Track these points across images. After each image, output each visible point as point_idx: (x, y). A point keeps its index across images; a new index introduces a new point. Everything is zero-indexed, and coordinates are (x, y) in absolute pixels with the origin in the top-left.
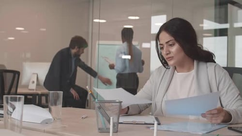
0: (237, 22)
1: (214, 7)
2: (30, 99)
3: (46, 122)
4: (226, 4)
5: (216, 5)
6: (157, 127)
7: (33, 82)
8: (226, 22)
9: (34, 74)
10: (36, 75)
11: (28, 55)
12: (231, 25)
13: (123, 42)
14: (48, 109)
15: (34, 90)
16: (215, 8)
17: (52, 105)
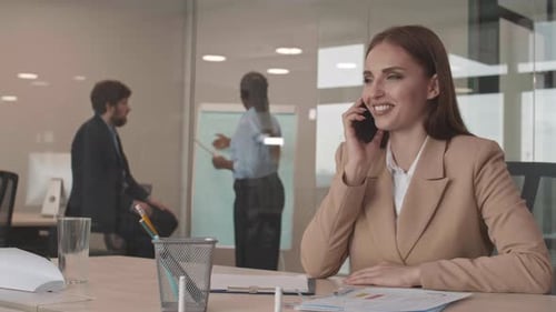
0: (526, 60)
1: (466, 27)
2: (44, 237)
3: (48, 289)
4: (495, 19)
5: (471, 22)
6: (281, 299)
7: (53, 199)
8: (496, 62)
9: (55, 179)
10: (59, 183)
11: (49, 138)
12: (512, 68)
13: (247, 107)
14: (57, 260)
15: (52, 217)
16: (470, 30)
17: (66, 251)
